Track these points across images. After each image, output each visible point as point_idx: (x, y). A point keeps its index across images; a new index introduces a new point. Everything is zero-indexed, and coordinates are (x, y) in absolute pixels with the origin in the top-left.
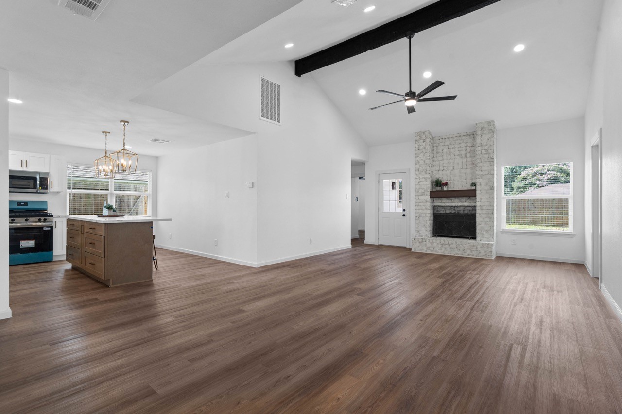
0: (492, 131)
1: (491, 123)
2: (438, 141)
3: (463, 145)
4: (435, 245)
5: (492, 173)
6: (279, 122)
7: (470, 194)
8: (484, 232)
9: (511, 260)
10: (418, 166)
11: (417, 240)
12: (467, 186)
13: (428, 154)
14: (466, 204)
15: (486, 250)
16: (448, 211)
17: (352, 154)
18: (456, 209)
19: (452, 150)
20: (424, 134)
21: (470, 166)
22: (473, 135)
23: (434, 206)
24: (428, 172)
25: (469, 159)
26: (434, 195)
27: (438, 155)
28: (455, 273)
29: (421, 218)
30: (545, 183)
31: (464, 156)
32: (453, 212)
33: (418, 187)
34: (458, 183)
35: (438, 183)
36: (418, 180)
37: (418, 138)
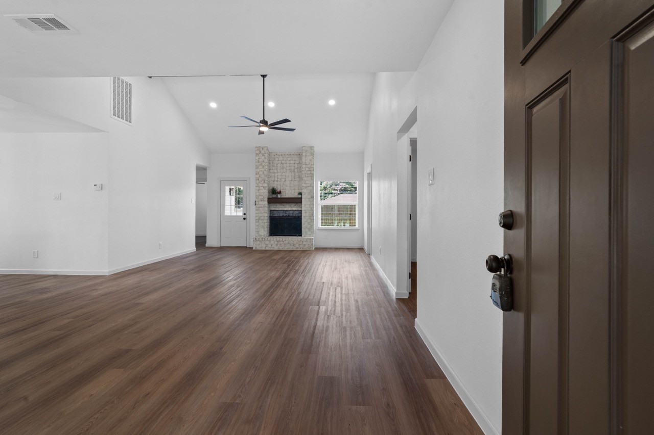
0: (313, 154)
1: (312, 148)
2: (273, 157)
3: (292, 162)
4: (272, 242)
5: (312, 185)
6: (130, 122)
7: (298, 201)
8: (307, 230)
9: (325, 249)
10: (258, 176)
11: (258, 239)
12: (296, 195)
13: (266, 167)
14: (294, 209)
15: (309, 243)
16: (281, 215)
17: (197, 160)
18: (287, 212)
19: (285, 165)
20: (263, 149)
21: (298, 179)
22: (300, 155)
23: (271, 211)
24: (266, 182)
25: (297, 174)
26: (271, 201)
27: (273, 168)
28: (293, 260)
29: (260, 221)
30: (339, 192)
31: (293, 171)
32: (285, 215)
33: (258, 194)
34: (288, 193)
35: (274, 191)
36: (258, 188)
37: (258, 152)
